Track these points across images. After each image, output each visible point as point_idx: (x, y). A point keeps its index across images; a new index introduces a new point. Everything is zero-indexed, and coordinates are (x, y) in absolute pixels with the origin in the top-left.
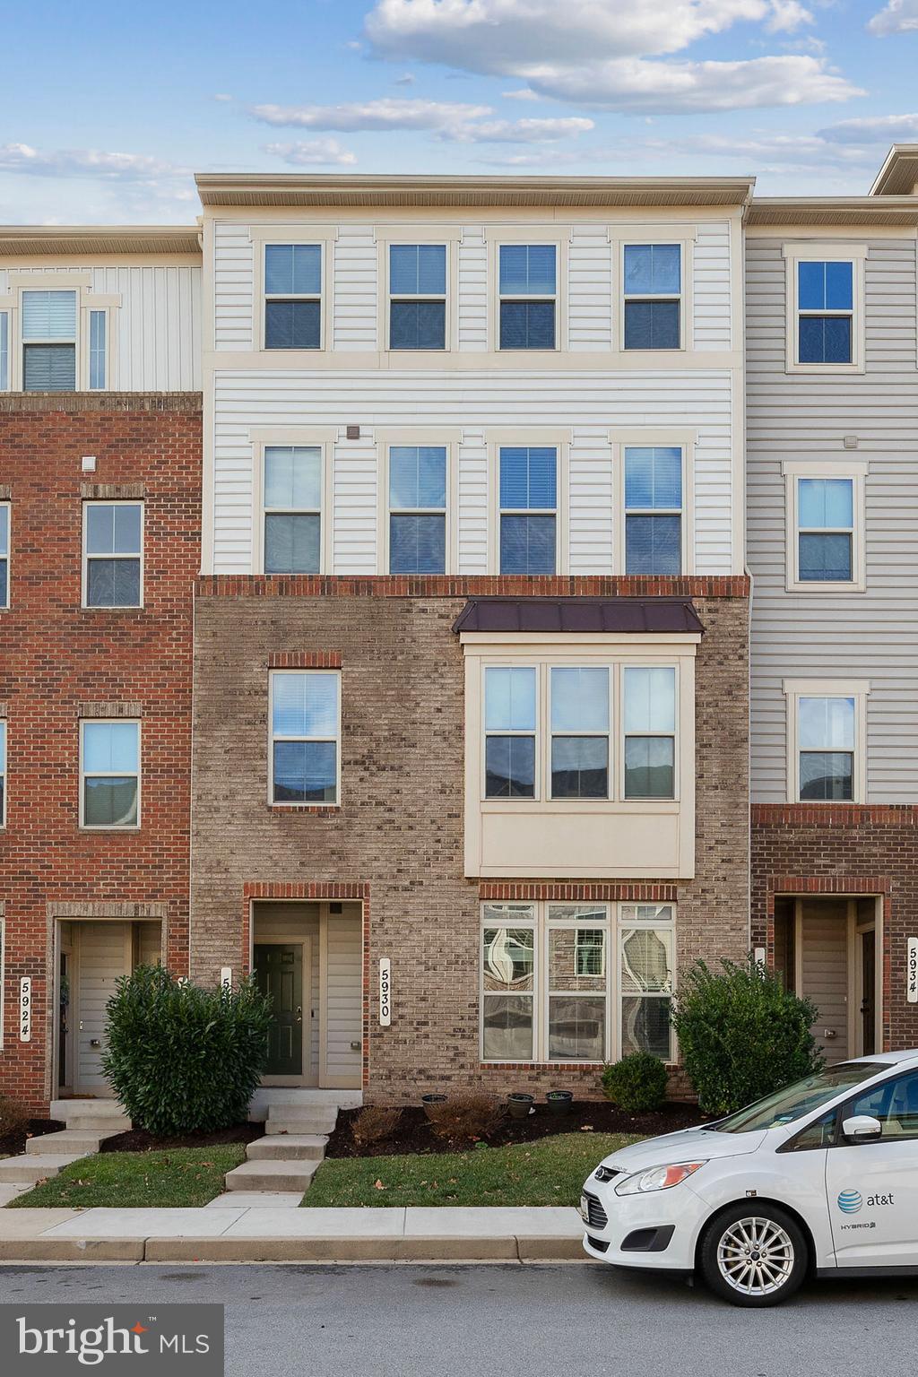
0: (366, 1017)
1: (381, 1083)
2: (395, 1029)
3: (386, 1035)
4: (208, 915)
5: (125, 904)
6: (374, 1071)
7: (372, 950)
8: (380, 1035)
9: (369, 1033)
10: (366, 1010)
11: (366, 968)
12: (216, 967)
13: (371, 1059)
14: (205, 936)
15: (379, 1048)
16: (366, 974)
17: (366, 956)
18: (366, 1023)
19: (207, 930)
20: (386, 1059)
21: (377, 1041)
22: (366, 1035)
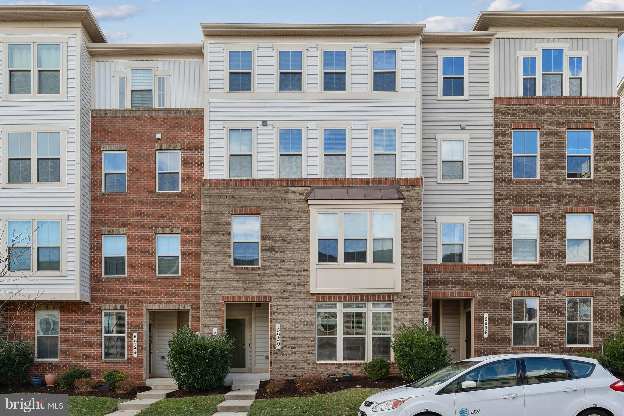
0: (271, 346)
1: (277, 371)
2: (282, 350)
3: (279, 353)
4: (208, 308)
5: (175, 305)
6: (274, 366)
7: (273, 321)
8: (277, 353)
9: (272, 352)
10: (271, 344)
11: (271, 328)
12: (212, 328)
13: (273, 362)
14: (207, 317)
15: (276, 358)
16: (271, 330)
17: (271, 323)
18: (271, 348)
19: (208, 314)
20: (279, 362)
21: (276, 355)
22: (271, 353)
